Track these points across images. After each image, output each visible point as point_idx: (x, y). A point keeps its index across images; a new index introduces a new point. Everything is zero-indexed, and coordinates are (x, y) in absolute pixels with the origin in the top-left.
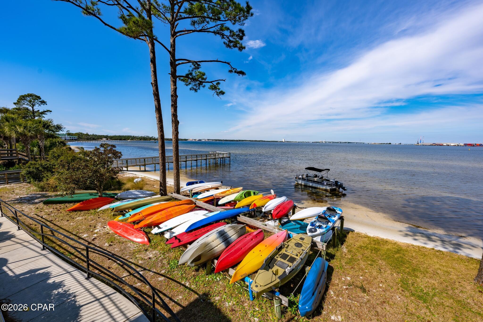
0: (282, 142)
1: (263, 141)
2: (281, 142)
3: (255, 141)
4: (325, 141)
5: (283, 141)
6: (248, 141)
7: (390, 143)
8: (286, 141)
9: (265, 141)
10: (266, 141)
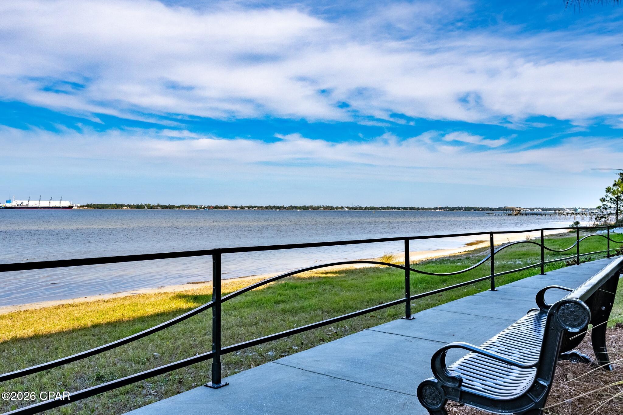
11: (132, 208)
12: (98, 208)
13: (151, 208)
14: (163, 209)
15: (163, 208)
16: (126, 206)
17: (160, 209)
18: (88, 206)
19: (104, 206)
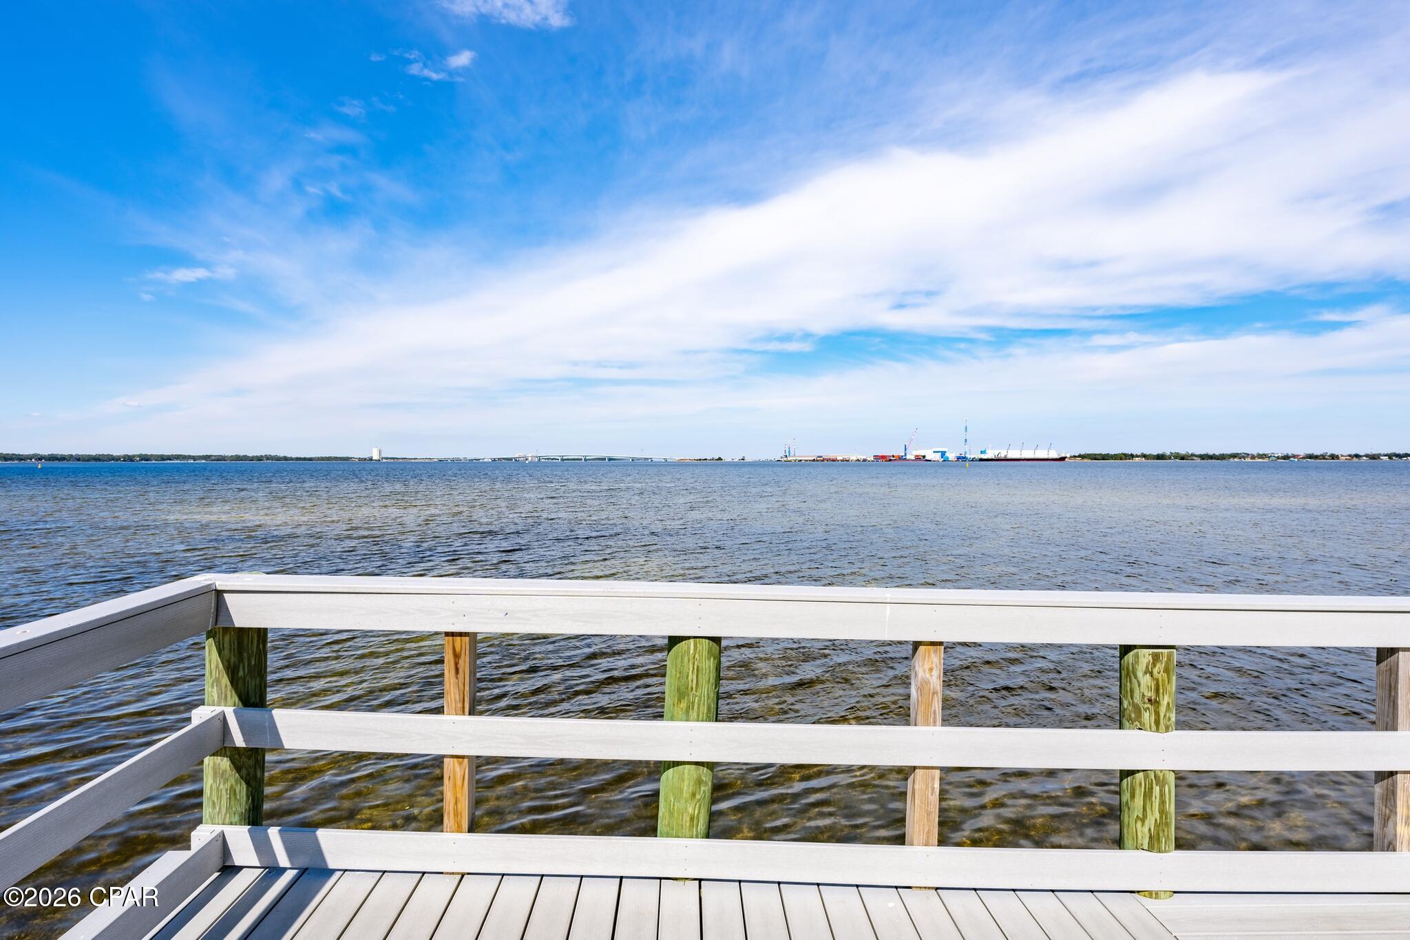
0: (371, 459)
1: (278, 459)
2: (365, 459)
3: (238, 458)
4: (534, 454)
5: (376, 457)
6: (194, 458)
7: (720, 459)
8: (387, 458)
9: (285, 459)
10: (291, 459)
11: (1148, 459)
12: (1096, 459)
13: (1183, 458)
14: (1203, 461)
15: (1203, 459)
16: (1137, 456)
17: (1198, 460)
18: (1082, 457)
19: (1105, 457)
